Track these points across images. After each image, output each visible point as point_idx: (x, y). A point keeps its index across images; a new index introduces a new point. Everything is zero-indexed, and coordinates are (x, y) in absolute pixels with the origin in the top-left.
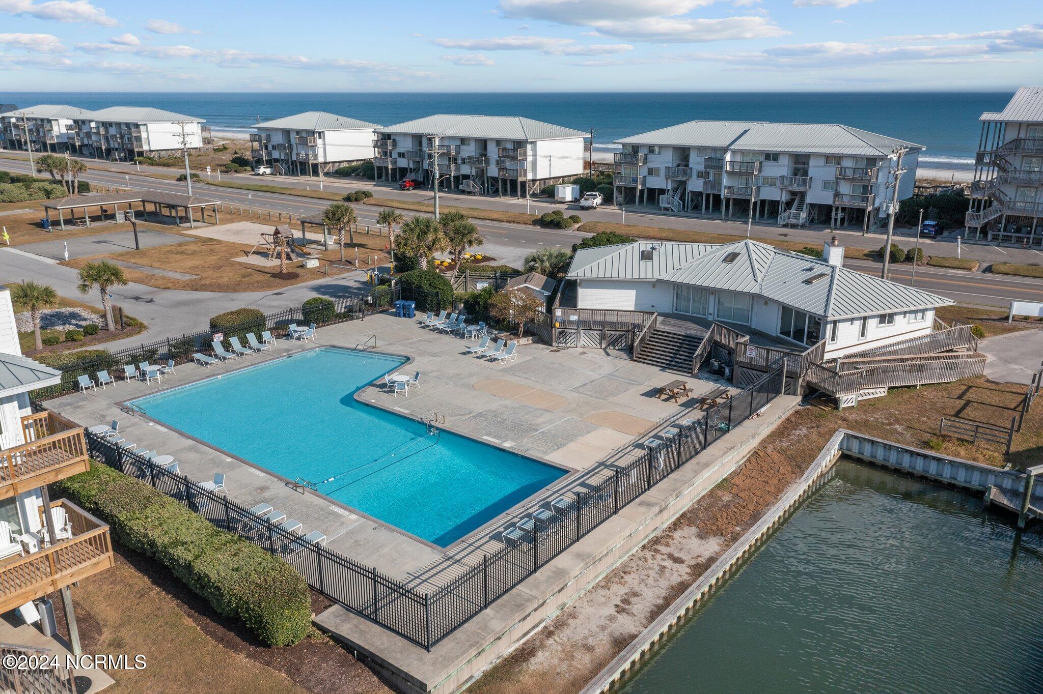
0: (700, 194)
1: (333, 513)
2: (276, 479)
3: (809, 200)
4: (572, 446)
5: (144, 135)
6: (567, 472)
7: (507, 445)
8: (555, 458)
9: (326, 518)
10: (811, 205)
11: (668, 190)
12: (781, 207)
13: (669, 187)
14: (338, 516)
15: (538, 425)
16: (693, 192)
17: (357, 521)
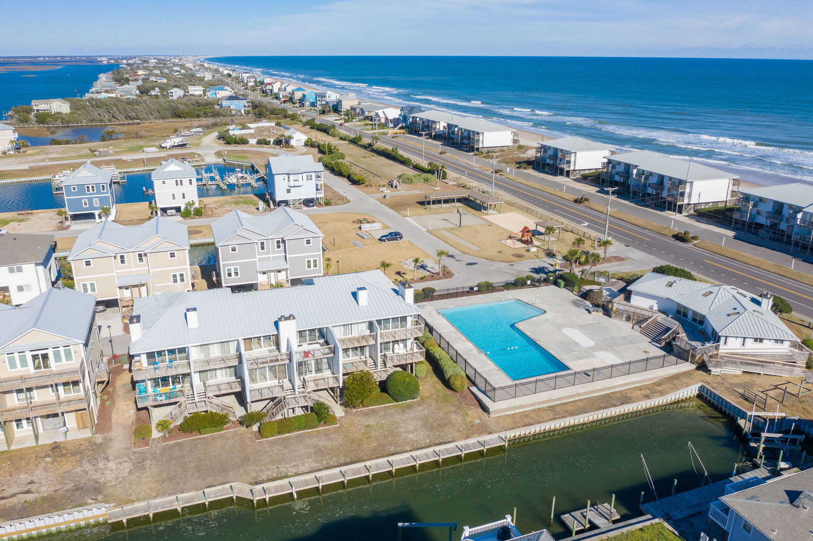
1: (488, 363)
4: (579, 361)
5: (481, 138)
6: (570, 369)
9: (485, 364)
13: (768, 224)
17: (493, 367)
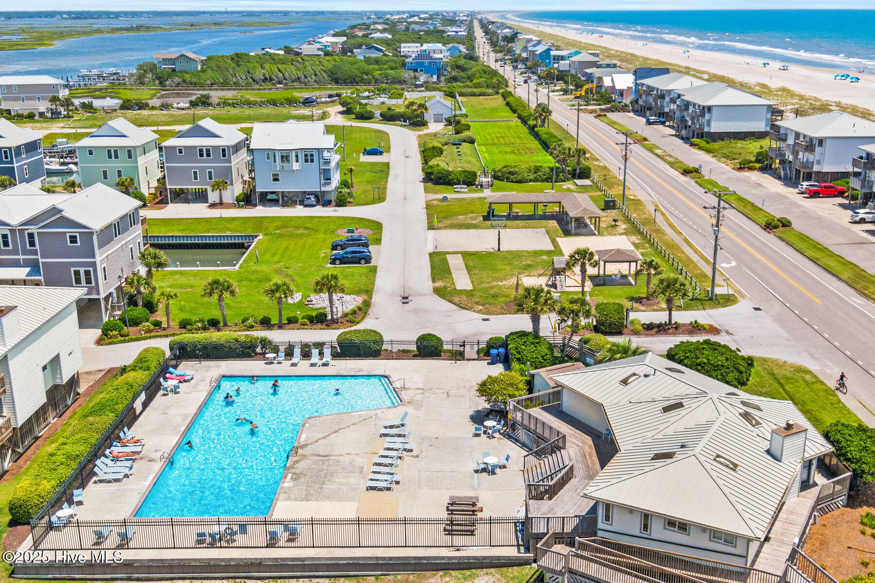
1: (147, 477)
2: (171, 449)
4: (310, 503)
7: (286, 484)
8: (282, 505)
9: (140, 478)
14: (145, 479)
17: (144, 485)
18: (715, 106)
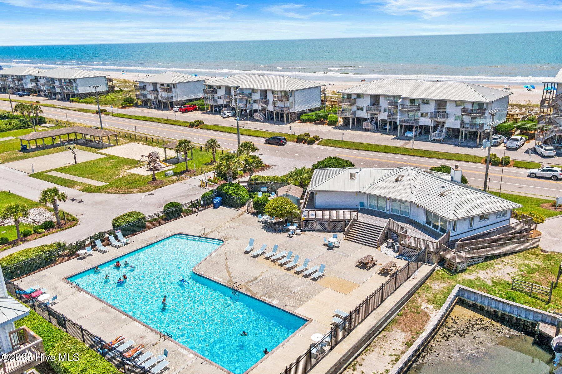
0: (386, 121)
1: (180, 353)
2: (150, 330)
3: (447, 125)
4: (310, 302)
6: (307, 321)
7: (275, 302)
8: (300, 311)
9: (177, 356)
10: (448, 128)
11: (368, 118)
12: (431, 130)
13: (369, 117)
14: (183, 355)
15: (292, 287)
16: (381, 120)
17: (193, 358)
18: (78, 78)
